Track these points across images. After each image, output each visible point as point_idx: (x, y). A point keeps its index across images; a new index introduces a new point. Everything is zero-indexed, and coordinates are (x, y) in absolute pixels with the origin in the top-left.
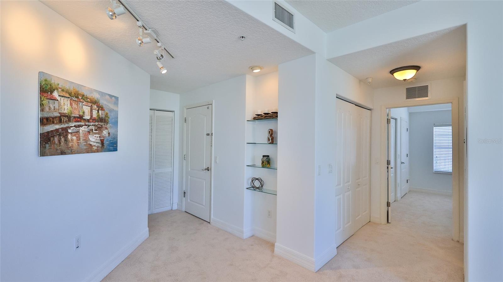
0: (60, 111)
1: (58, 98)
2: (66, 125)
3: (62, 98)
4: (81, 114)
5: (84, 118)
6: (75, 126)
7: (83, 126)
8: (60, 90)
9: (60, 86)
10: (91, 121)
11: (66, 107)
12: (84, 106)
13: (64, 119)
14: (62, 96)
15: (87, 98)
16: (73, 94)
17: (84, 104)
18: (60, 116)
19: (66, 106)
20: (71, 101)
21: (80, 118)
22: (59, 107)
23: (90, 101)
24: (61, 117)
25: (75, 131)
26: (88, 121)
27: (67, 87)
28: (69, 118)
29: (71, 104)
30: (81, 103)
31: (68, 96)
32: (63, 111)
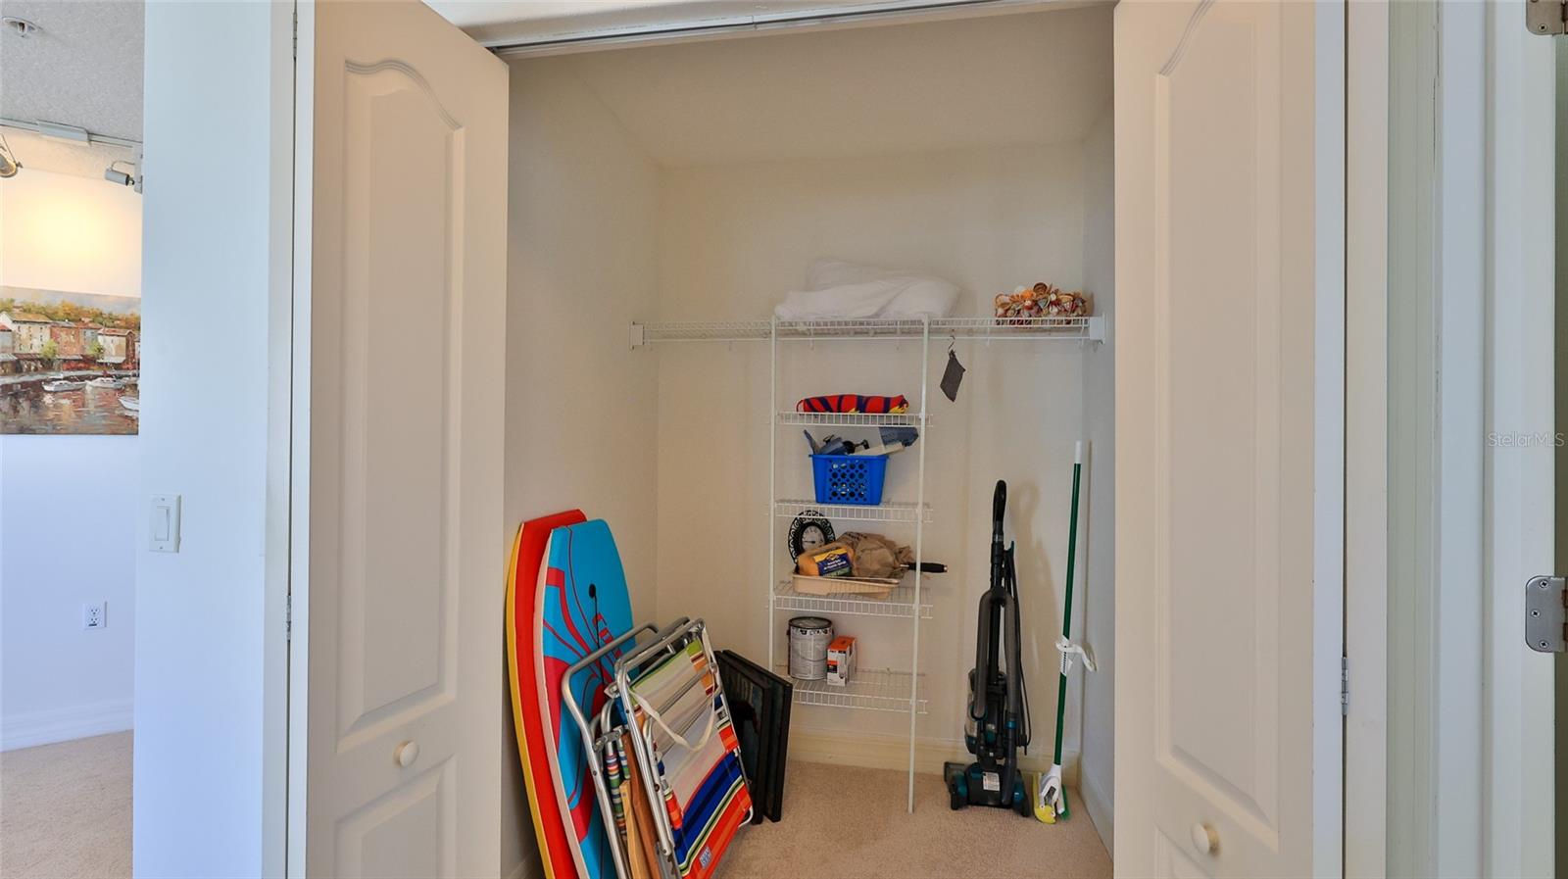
0: (17, 351)
1: (14, 327)
2: (38, 377)
3: (22, 326)
4: (90, 352)
5: (101, 361)
6: (65, 379)
7: (96, 377)
8: (17, 310)
9: (16, 304)
10: (130, 366)
11: (36, 342)
12: (100, 337)
13: (29, 367)
14: (25, 322)
15: (112, 319)
16: (61, 314)
17: (100, 332)
18: (18, 361)
19: (38, 341)
20: (55, 330)
21: (88, 361)
22: (14, 342)
23: (123, 324)
24: (22, 362)
25: (66, 387)
26: (118, 366)
27: (41, 302)
28: (47, 363)
29: (52, 335)
30: (89, 333)
31: (42, 319)
32: (25, 350)
